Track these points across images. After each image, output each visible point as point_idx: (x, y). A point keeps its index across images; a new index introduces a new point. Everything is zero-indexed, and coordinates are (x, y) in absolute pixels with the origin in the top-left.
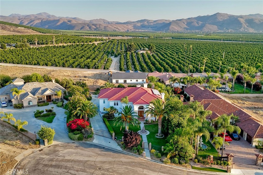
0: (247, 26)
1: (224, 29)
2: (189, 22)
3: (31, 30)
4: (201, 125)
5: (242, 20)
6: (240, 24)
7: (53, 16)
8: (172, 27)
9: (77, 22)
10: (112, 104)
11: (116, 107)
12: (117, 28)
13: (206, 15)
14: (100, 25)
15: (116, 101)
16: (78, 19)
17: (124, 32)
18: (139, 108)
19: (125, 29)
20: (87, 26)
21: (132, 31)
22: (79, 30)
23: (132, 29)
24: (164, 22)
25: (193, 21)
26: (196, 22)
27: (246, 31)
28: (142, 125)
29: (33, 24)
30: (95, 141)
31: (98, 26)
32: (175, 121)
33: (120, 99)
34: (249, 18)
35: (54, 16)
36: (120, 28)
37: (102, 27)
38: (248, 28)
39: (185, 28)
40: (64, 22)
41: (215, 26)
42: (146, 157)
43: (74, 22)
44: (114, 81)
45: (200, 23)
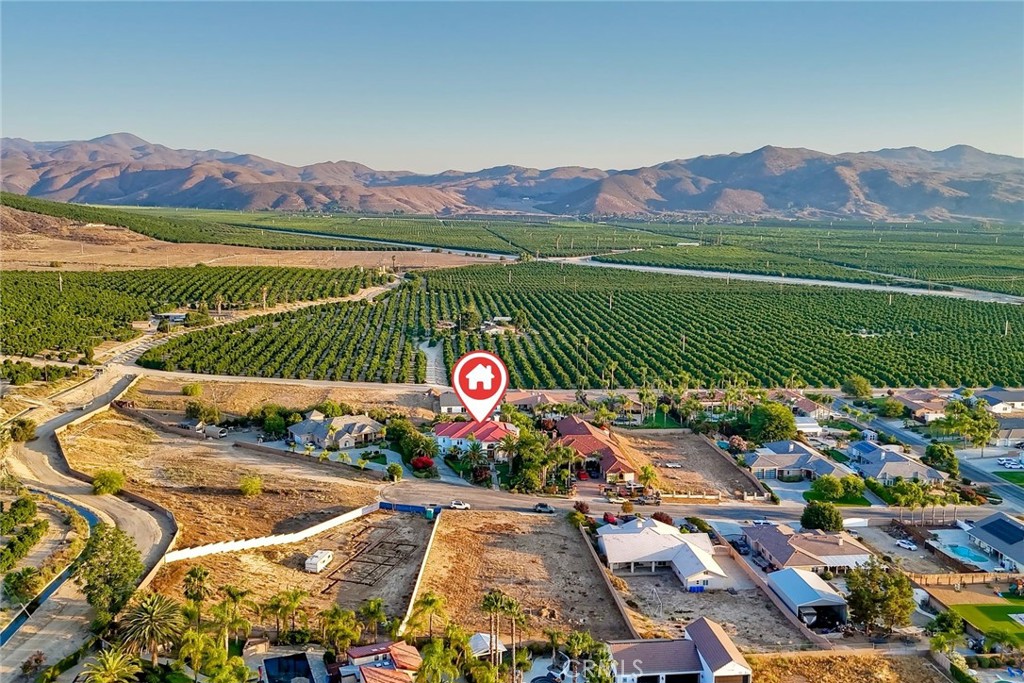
0: (867, 196)
1: (789, 206)
2: (667, 177)
3: (127, 230)
4: (546, 457)
5: (848, 175)
6: (841, 188)
7: (159, 149)
8: (605, 200)
9: (258, 179)
10: (454, 443)
11: (459, 446)
12: (406, 202)
13: (728, 153)
14: (344, 189)
15: (460, 440)
16: (257, 160)
17: (432, 217)
18: (489, 447)
19: (435, 202)
20: (297, 193)
21: (461, 212)
22: (267, 210)
23: (463, 206)
24: (578, 178)
25: (679, 175)
26: (689, 181)
27: (861, 215)
28: (492, 466)
29: (92, 184)
30: (442, 479)
31: (338, 196)
32: (526, 456)
33: (464, 436)
34: (875, 168)
35: (164, 147)
36: (418, 203)
37: (353, 200)
38: (869, 202)
39: (649, 202)
40: (210, 180)
41: (756, 195)
42: (496, 489)
43: (246, 178)
44: (444, 410)
45: (706, 182)
